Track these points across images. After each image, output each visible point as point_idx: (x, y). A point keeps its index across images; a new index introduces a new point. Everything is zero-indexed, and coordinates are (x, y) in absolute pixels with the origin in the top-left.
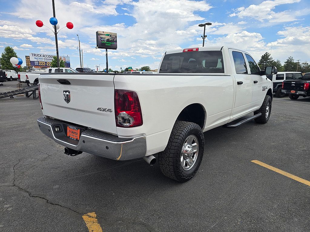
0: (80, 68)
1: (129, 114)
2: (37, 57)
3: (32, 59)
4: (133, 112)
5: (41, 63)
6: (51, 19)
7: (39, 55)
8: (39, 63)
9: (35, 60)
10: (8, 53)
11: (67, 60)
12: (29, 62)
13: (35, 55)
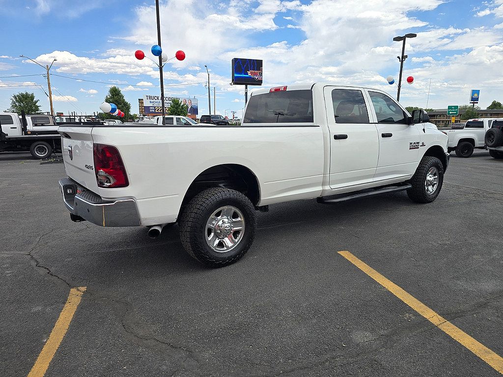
0: (209, 115)
1: (106, 172)
2: (153, 101)
3: (147, 103)
4: (112, 170)
5: (158, 110)
6: (154, 47)
7: (156, 98)
8: (155, 110)
9: (151, 105)
10: (113, 96)
11: (193, 103)
12: (143, 108)
13: (150, 97)
